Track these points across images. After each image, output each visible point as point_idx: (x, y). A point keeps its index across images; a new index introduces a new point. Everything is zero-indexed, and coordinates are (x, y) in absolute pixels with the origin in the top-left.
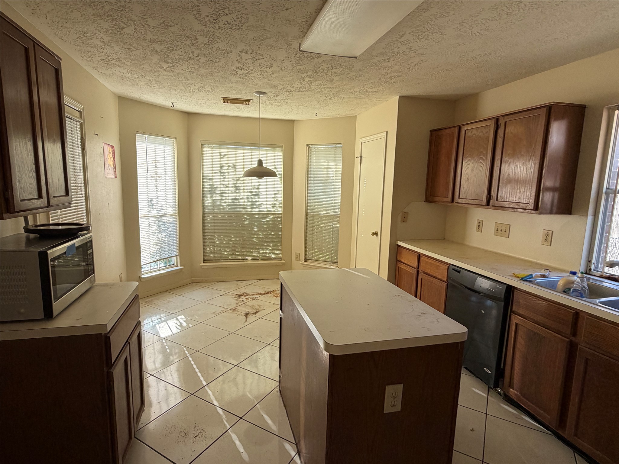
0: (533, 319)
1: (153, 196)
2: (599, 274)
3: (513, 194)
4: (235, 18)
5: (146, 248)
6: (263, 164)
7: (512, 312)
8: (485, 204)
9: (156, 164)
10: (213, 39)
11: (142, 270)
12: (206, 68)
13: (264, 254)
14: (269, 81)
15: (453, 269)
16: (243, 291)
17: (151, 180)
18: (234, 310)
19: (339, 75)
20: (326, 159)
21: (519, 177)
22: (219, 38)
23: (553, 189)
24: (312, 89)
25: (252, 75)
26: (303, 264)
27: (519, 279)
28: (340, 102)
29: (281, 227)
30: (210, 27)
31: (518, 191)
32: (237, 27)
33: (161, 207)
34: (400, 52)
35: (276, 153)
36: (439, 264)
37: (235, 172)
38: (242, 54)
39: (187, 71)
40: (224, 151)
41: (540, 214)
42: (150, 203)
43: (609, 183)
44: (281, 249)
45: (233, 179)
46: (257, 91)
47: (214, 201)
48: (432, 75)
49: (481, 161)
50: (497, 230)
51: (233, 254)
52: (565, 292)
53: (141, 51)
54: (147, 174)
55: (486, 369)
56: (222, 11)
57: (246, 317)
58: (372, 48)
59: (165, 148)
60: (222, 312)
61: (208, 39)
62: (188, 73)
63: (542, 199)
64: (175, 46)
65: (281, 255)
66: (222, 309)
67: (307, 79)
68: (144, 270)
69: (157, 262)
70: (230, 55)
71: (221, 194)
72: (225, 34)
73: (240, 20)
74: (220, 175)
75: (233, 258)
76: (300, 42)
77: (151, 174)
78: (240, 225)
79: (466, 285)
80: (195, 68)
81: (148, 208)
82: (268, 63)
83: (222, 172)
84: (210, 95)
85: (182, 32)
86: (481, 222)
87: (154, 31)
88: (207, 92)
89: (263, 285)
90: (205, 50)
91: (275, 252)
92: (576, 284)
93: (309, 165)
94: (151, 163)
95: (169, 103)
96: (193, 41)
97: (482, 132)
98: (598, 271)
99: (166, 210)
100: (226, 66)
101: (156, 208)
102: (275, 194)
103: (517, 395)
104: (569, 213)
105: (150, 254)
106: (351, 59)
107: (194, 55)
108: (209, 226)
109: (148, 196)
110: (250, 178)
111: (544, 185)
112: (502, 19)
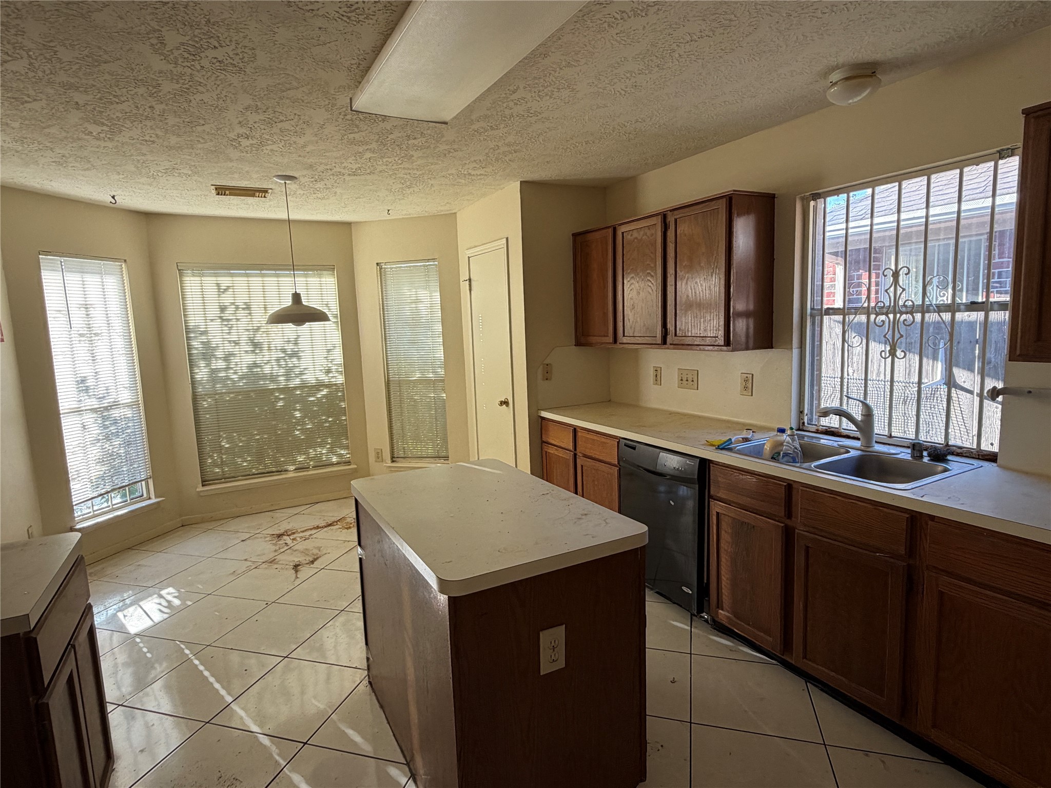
0: (739, 504)
1: (86, 370)
2: (813, 428)
3: (696, 325)
4: (232, 53)
5: (81, 471)
6: (303, 300)
7: (710, 497)
8: (659, 341)
9: (87, 311)
10: (190, 86)
11: (76, 515)
12: (179, 136)
13: (317, 458)
14: (300, 158)
15: (625, 445)
16: (284, 526)
17: (80, 341)
18: (271, 562)
19: (421, 149)
20: (412, 285)
21: (702, 299)
22: (202, 85)
23: (746, 314)
24: (378, 170)
25: (269, 148)
26: (390, 467)
27: (714, 448)
28: (427, 192)
29: (345, 408)
30: (184, 67)
31: (702, 320)
32: (235, 69)
33: (105, 392)
34: (514, 115)
35: (324, 280)
36: (603, 440)
37: (250, 317)
38: (248, 114)
39: (143, 140)
40: (225, 281)
41: (733, 351)
42: (81, 385)
43: (814, 301)
44: (348, 446)
45: (248, 330)
46: (280, 174)
47: (213, 372)
48: (566, 150)
49: (649, 278)
50: (682, 380)
51: (260, 463)
52: (775, 459)
53: (43, 103)
54: (69, 331)
55: (684, 588)
56: (205, 40)
57: (296, 572)
58: (470, 108)
59: (104, 280)
60: (249, 569)
61: (180, 85)
62: (145, 143)
63: (734, 330)
64: (115, 96)
65: (348, 456)
66: (249, 563)
67: (368, 155)
68: (79, 513)
69: (105, 496)
70: (225, 114)
71: (227, 358)
72: (213, 79)
73: (241, 57)
74: (222, 325)
75: (260, 471)
76: (350, 96)
77: (78, 331)
78: (267, 410)
79: (645, 466)
80: (157, 135)
81: (78, 395)
82: (298, 129)
83: (224, 318)
84: (190, 182)
85: (128, 73)
86: (659, 369)
87: (72, 68)
88: (184, 176)
89: (320, 512)
90: (176, 104)
91: (337, 452)
92: (786, 446)
93: (385, 297)
94: (78, 309)
95: (106, 195)
96: (150, 88)
97: (646, 234)
98: (812, 425)
99: (117, 395)
100: (219, 132)
101: (96, 393)
102: (329, 351)
103: (728, 618)
104: (769, 346)
105: (89, 482)
106: (437, 125)
107: (154, 112)
108: (208, 419)
109: (74, 372)
110: (280, 326)
111: (734, 309)
112: (652, 72)
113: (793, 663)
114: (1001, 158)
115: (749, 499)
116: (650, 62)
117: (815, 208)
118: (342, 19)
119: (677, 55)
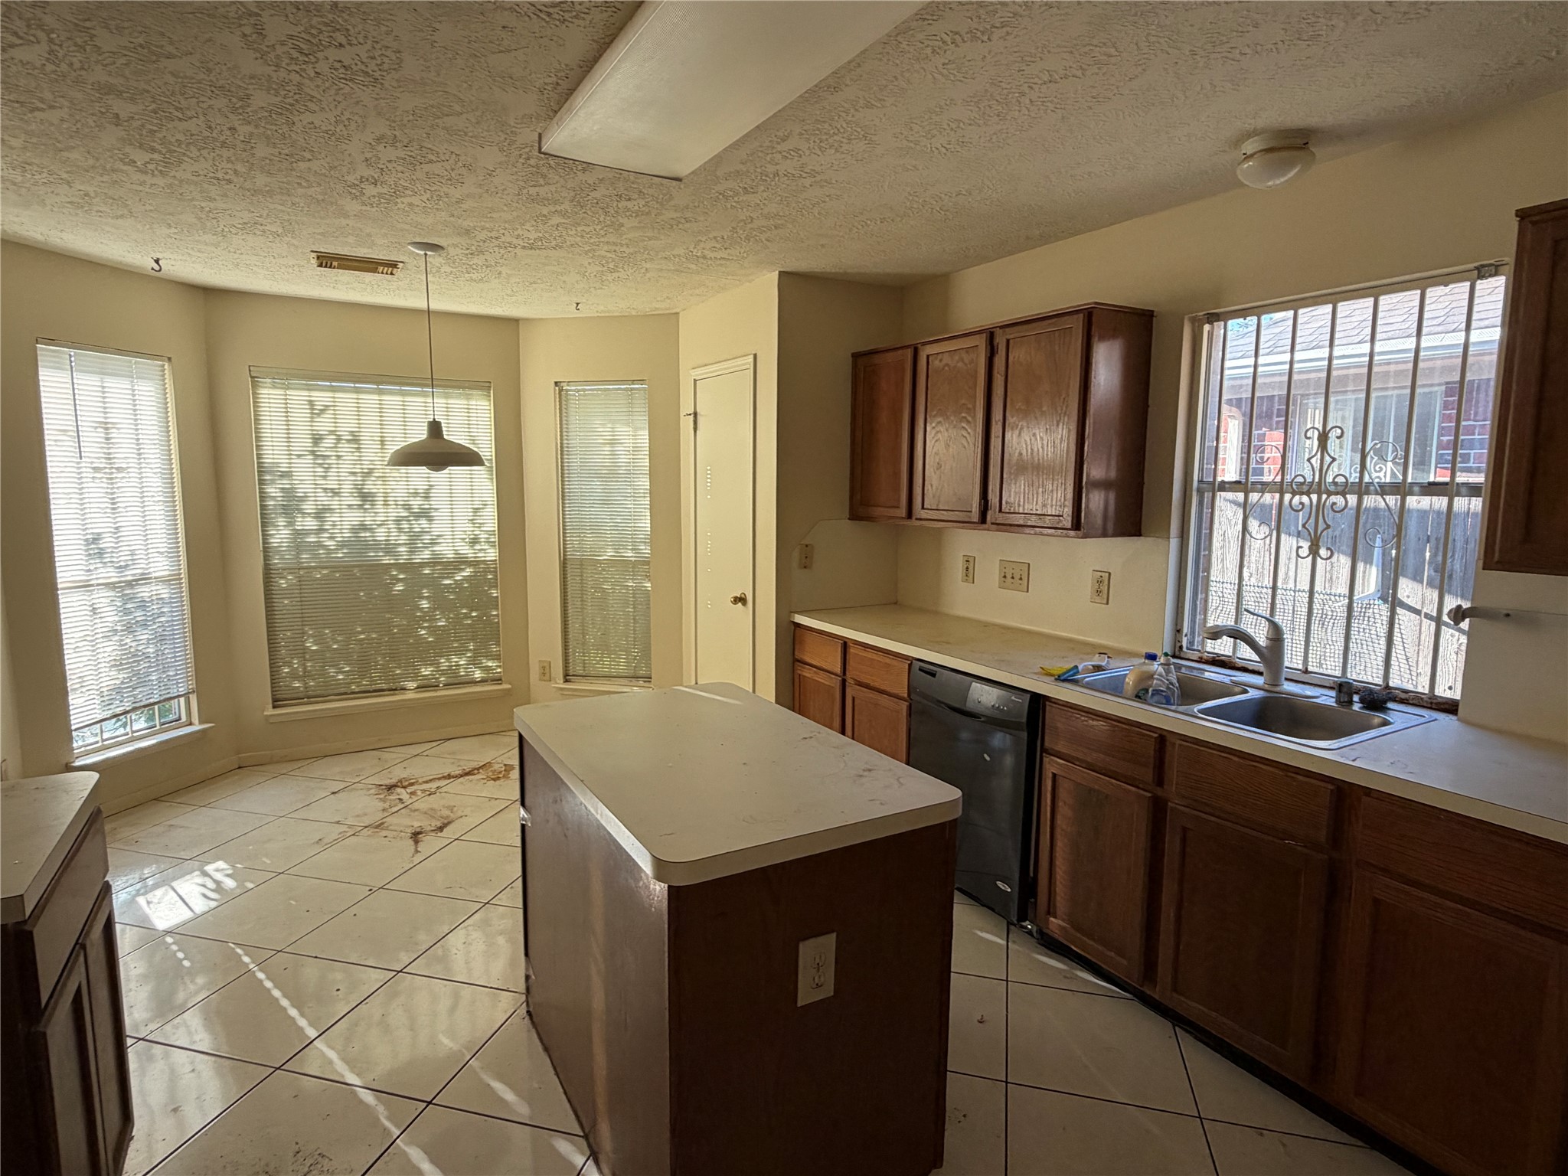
0: (1086, 763)
1: (101, 524)
2: (1195, 655)
3: (1031, 496)
4: (364, 56)
5: (85, 679)
6: (445, 433)
7: (1044, 750)
8: (976, 520)
9: (107, 434)
10: (297, 101)
11: (75, 745)
12: (270, 174)
13: (452, 671)
14: (452, 219)
15: (920, 670)
16: (398, 774)
17: (93, 477)
18: (377, 827)
19: (636, 216)
20: (607, 418)
21: (1041, 461)
22: (314, 100)
23: (1104, 485)
24: (568, 243)
25: (407, 200)
26: (562, 689)
27: (1053, 678)
28: (639, 279)
29: (497, 597)
30: (290, 71)
31: (1041, 490)
32: (368, 79)
33: (130, 558)
34: (780, 173)
35: (474, 403)
36: (888, 661)
37: (357, 454)
38: (381, 147)
39: (211, 178)
40: (321, 398)
41: (1085, 536)
42: (92, 546)
43: (1202, 470)
44: (500, 655)
45: (354, 474)
46: (418, 240)
47: (298, 534)
48: (850, 230)
49: (964, 425)
50: (1005, 577)
51: (363, 677)
52: (1140, 697)
53: (64, 112)
54: (78, 463)
55: (999, 883)
56: (326, 34)
57: (417, 842)
58: (718, 160)
59: (136, 387)
60: (342, 837)
61: (280, 99)
62: (215, 181)
63: (1087, 506)
64: (177, 109)
65: (499, 670)
66: (344, 828)
67: (556, 220)
68: (81, 743)
69: (121, 717)
70: (344, 146)
71: (320, 514)
72: (333, 92)
73: (379, 62)
74: (314, 463)
75: (363, 688)
76: (539, 130)
77: (92, 463)
78: (378, 596)
79: (948, 702)
80: (236, 171)
81: (87, 561)
82: (453, 175)
83: (318, 453)
84: (279, 245)
85: (202, 76)
86: (971, 559)
87: (114, 63)
88: (270, 236)
89: (454, 753)
90: (271, 127)
91: (482, 663)
92: (1157, 679)
93: (565, 434)
94: (93, 430)
95: (145, 258)
96: (234, 100)
97: (962, 360)
98: (1194, 650)
99: (147, 564)
100: (332, 173)
101: (115, 560)
102: (476, 510)
103: (1064, 928)
104: (1138, 533)
105: (98, 695)
106: (665, 181)
107: (236, 136)
108: (286, 605)
109: (83, 525)
110: (403, 469)
111: (1088, 475)
112: (989, 123)
113: (1157, 997)
114: (1481, 277)
115: (1102, 756)
116: (988, 108)
117: (1211, 334)
118: (538, 16)
119: (1028, 102)
